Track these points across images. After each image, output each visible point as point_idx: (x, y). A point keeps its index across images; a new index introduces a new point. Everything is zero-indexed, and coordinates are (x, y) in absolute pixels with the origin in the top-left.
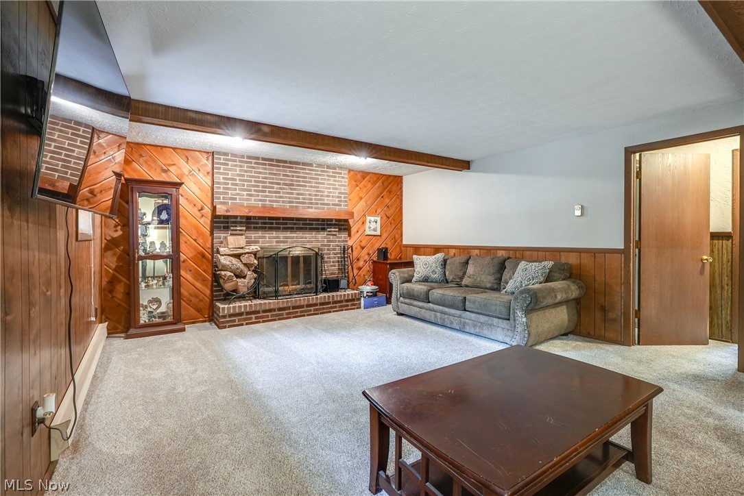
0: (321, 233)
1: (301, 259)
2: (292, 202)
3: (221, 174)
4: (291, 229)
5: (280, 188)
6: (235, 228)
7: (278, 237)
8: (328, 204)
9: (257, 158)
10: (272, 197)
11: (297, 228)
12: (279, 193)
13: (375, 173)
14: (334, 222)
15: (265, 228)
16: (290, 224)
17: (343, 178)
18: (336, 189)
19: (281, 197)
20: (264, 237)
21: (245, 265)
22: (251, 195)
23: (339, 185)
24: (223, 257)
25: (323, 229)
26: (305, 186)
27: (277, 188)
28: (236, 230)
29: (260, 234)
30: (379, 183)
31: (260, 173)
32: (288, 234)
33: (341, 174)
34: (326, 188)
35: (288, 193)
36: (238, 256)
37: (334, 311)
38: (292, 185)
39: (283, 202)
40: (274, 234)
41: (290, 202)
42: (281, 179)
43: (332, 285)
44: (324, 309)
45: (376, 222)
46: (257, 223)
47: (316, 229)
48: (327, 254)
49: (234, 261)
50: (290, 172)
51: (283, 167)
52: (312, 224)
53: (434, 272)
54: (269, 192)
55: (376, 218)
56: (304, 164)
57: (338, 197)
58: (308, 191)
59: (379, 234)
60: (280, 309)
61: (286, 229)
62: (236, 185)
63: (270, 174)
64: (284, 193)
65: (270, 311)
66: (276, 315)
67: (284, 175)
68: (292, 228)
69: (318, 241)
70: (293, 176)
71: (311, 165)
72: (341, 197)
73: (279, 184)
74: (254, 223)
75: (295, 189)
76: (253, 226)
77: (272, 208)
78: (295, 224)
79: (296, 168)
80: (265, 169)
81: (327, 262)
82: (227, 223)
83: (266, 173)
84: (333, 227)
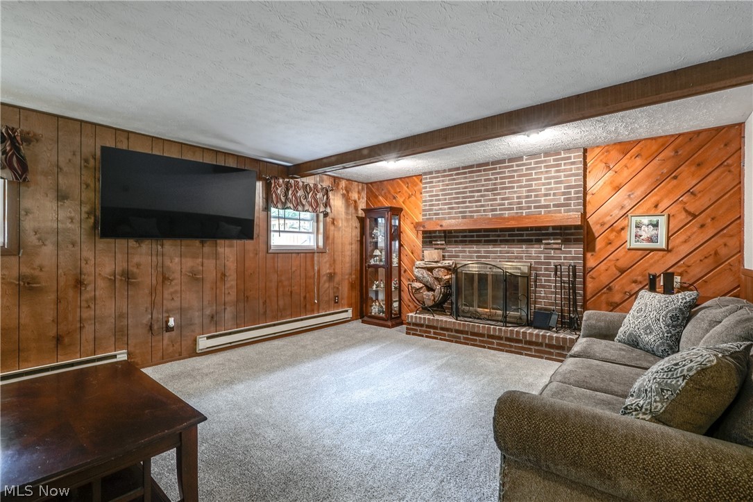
0: (536, 246)
2: (495, 210)
3: (427, 192)
4: (494, 242)
5: (482, 196)
6: (436, 243)
7: (479, 252)
8: (547, 206)
9: (458, 169)
10: (472, 207)
11: (502, 241)
12: (480, 201)
13: (652, 139)
14: (551, 231)
15: (465, 241)
16: (493, 236)
17: (573, 163)
18: (561, 182)
19: (482, 206)
20: (465, 252)
21: (437, 279)
22: (452, 208)
23: (565, 176)
24: (417, 270)
25: (539, 241)
27: (478, 197)
28: (438, 244)
29: (460, 248)
30: (668, 153)
31: (461, 183)
32: (491, 248)
33: (569, 158)
34: (544, 184)
35: (490, 200)
36: (430, 270)
38: (496, 189)
39: (484, 211)
40: (475, 248)
41: (493, 210)
42: (483, 185)
45: (656, 225)
46: (458, 237)
47: (529, 242)
48: (544, 275)
49: (425, 273)
50: (493, 174)
51: (485, 170)
52: (522, 235)
54: (470, 202)
55: (654, 219)
56: (511, 160)
57: (564, 194)
58: (517, 193)
59: (664, 246)
60: (457, 331)
61: (488, 242)
62: (439, 200)
63: (470, 182)
64: (486, 201)
65: (447, 330)
67: (485, 180)
68: (496, 241)
69: (530, 257)
70: (496, 179)
71: (520, 158)
72: (569, 193)
73: (479, 191)
74: (455, 237)
75: (499, 194)
76: (454, 239)
78: (499, 236)
79: (500, 168)
80: (466, 178)
81: (543, 287)
82: (431, 237)
83: (466, 183)
84: (552, 237)
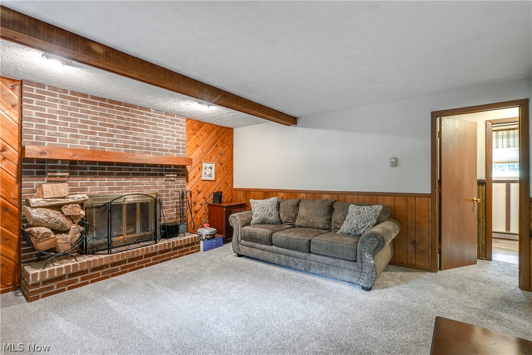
0: (159, 179)
1: (138, 207)
2: (128, 147)
3: (33, 108)
4: (127, 175)
5: (114, 131)
6: (53, 174)
7: (110, 184)
8: (166, 151)
9: (86, 96)
10: (103, 140)
11: (134, 174)
12: (112, 136)
13: (210, 124)
14: (173, 168)
15: (95, 174)
16: (125, 169)
17: (181, 125)
18: (174, 136)
19: (114, 141)
20: (94, 184)
21: (68, 217)
22: (77, 137)
23: (177, 132)
24: (35, 210)
25: (162, 175)
26: (142, 131)
27: (110, 131)
28: (56, 177)
29: (88, 180)
30: (213, 133)
31: (89, 112)
32: (123, 180)
33: (179, 121)
34: (165, 134)
35: (123, 137)
36: (58, 208)
37: (174, 258)
38: (128, 128)
39: (117, 146)
40: (106, 180)
41: (125, 147)
42: (115, 122)
43: (171, 231)
44: (163, 257)
45: (211, 168)
46: (85, 168)
47: (154, 175)
48: (166, 200)
49: (52, 213)
50: (125, 114)
51: (117, 108)
52: (150, 170)
53: (270, 215)
54: (100, 134)
55: (211, 165)
56: (141, 108)
57: (176, 144)
58: (145, 136)
59: (214, 179)
60: (113, 264)
61: (120, 175)
62: (56, 123)
63: (101, 114)
64: (118, 136)
65: (101, 268)
66: (109, 272)
67: (118, 117)
68: (128, 174)
69: (156, 187)
70: (129, 119)
71: (148, 109)
72: (179, 144)
73: (112, 126)
74: (80, 168)
75: (131, 133)
76: (79, 171)
77: (104, 152)
78: (131, 170)
79: (132, 111)
80: (96, 108)
81: (165, 208)
82: (43, 167)
83: (96, 114)
84: (171, 173)
